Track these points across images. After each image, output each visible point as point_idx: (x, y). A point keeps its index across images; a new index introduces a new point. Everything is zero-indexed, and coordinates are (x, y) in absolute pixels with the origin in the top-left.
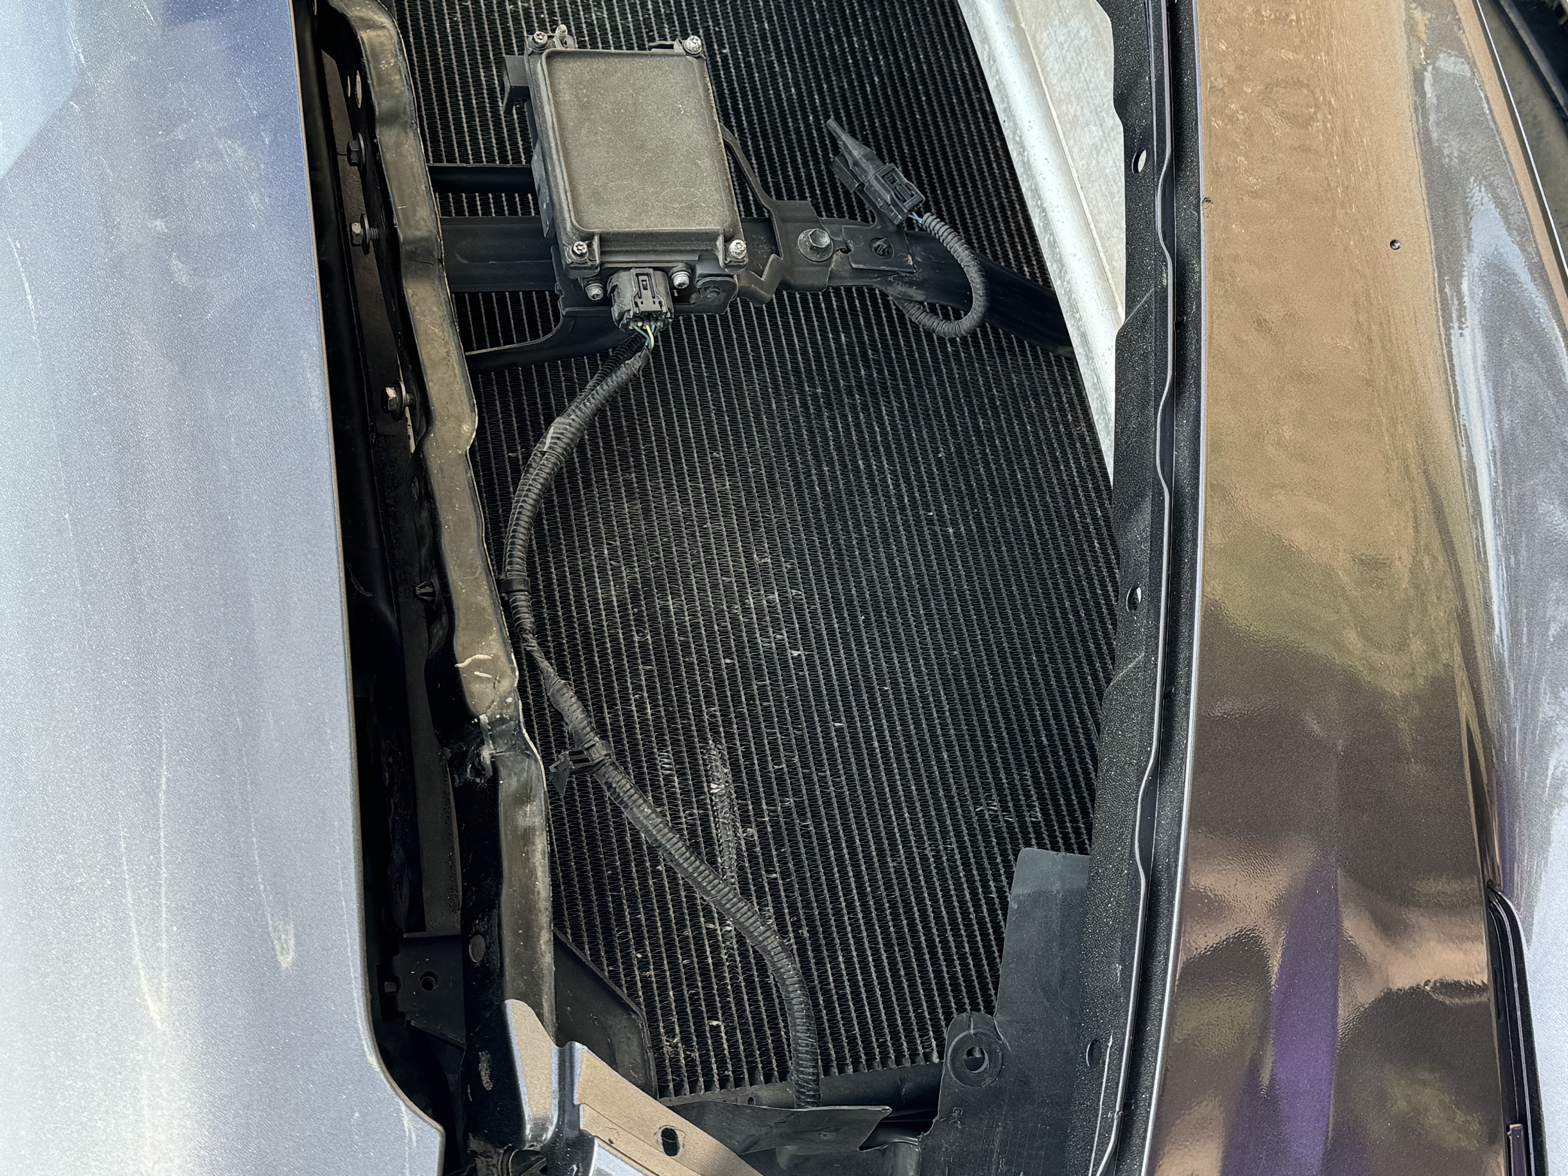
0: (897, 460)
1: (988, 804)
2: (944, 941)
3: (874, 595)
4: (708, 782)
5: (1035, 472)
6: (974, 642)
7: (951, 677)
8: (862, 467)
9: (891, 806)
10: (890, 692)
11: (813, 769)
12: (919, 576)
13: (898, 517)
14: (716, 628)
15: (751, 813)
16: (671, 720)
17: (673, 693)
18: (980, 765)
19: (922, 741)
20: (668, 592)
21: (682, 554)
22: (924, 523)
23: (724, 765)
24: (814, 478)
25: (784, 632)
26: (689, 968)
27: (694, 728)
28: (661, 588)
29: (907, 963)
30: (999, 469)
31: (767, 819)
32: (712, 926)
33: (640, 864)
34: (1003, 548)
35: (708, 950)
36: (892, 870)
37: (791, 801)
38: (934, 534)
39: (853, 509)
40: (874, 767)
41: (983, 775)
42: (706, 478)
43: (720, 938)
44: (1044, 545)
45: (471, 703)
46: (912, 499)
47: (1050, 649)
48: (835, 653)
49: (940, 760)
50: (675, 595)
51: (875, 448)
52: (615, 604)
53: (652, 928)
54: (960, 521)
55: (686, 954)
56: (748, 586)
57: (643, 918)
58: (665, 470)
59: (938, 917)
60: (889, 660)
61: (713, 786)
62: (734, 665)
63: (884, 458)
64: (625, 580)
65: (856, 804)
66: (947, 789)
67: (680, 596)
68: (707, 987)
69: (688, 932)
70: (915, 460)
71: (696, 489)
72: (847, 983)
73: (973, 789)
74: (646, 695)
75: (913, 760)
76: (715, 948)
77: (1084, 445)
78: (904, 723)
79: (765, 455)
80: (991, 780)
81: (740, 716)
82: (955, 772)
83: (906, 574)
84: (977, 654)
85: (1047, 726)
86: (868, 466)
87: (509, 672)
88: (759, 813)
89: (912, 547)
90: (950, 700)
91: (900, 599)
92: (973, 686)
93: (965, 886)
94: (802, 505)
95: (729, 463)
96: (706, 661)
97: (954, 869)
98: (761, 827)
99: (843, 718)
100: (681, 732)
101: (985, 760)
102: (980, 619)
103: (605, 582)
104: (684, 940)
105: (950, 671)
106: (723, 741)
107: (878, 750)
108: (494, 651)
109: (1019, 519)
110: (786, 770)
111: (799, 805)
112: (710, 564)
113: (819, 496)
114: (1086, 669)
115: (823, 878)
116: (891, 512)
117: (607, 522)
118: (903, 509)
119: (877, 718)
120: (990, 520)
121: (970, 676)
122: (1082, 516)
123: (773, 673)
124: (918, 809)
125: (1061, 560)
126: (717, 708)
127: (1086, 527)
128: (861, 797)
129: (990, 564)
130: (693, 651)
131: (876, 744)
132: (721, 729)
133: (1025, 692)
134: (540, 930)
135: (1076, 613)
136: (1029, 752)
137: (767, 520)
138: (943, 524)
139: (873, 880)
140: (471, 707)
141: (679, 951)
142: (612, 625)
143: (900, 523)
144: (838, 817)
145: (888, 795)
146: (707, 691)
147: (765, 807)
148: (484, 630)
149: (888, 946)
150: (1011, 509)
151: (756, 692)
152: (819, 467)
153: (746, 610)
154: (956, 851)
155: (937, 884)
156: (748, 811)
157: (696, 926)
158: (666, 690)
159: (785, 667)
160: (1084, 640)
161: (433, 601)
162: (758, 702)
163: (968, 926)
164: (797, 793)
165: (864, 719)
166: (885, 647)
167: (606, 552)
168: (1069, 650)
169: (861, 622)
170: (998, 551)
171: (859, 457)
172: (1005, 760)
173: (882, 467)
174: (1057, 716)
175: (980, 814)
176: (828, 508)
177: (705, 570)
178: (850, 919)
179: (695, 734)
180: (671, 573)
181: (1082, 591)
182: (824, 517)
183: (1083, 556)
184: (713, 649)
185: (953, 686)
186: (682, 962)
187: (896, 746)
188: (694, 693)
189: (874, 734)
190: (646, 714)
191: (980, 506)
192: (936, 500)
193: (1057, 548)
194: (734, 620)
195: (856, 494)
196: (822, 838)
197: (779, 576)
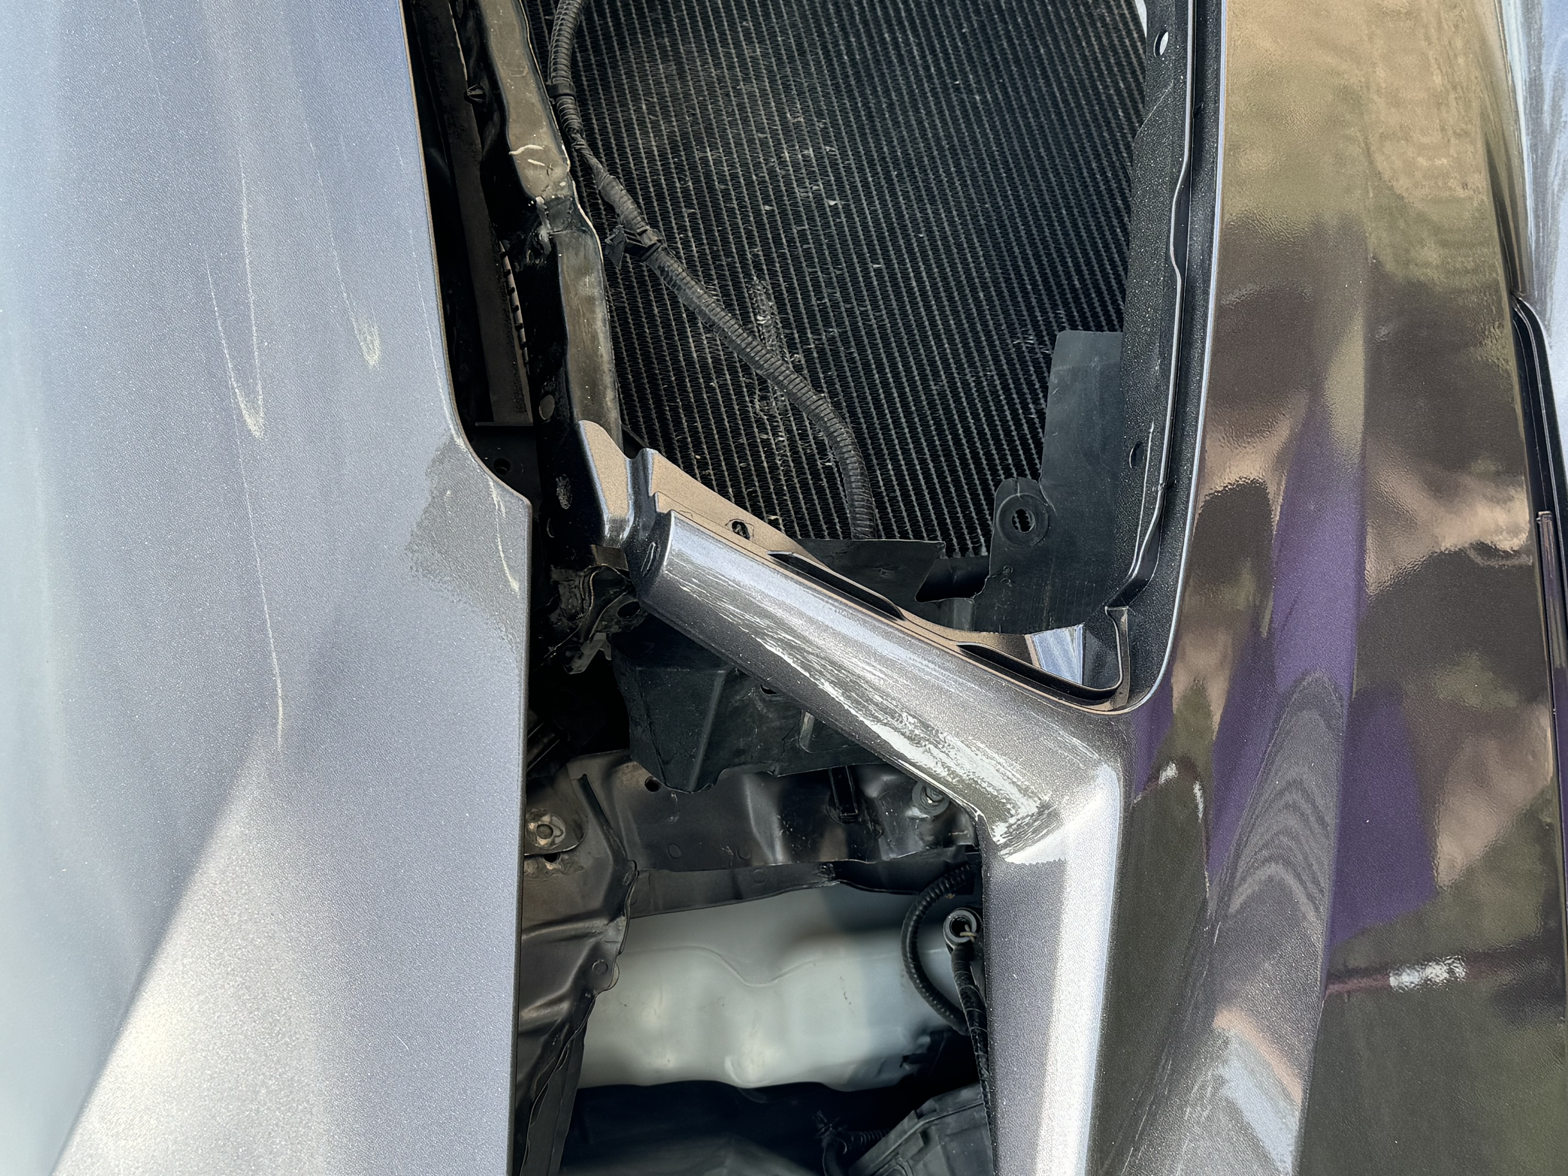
0: (922, 34)
1: (1024, 338)
2: (989, 456)
3: (905, 153)
4: (755, 315)
5: (1058, 47)
6: (1005, 197)
7: (984, 227)
8: (888, 39)
9: (931, 338)
10: (926, 238)
11: (855, 304)
12: (949, 137)
13: (926, 85)
14: (754, 178)
15: (797, 341)
16: (716, 257)
17: (717, 234)
18: (1016, 304)
19: (959, 282)
20: (707, 145)
21: (718, 112)
22: (951, 90)
23: (769, 299)
24: (842, 48)
25: (820, 183)
26: (746, 471)
27: (738, 265)
28: (699, 141)
29: (953, 471)
30: (1022, 44)
31: (813, 346)
32: (765, 437)
33: (694, 380)
34: (1030, 115)
35: (763, 456)
36: (935, 392)
37: (835, 331)
38: (962, 102)
39: (882, 76)
40: (913, 303)
41: (1019, 313)
42: (737, 45)
43: (774, 446)
44: (1070, 112)
45: (527, 186)
46: (939, 69)
47: (1079, 205)
48: (871, 203)
49: (976, 299)
50: (714, 147)
51: (900, 23)
52: (656, 153)
53: (709, 435)
54: (986, 89)
55: (743, 458)
56: (783, 142)
57: (700, 426)
58: (697, 36)
59: (981, 434)
60: (923, 210)
61: (759, 318)
62: (773, 211)
63: (909, 32)
64: (664, 133)
65: (897, 334)
66: (985, 324)
67: (718, 148)
68: (764, 487)
69: (744, 440)
70: (939, 34)
71: (728, 55)
72: (896, 487)
73: (1010, 325)
74: (690, 234)
75: (951, 299)
76: (770, 455)
77: (1105, 25)
78: (940, 266)
79: (794, 25)
80: (1026, 317)
81: (782, 256)
82: (992, 308)
83: (936, 135)
84: (1008, 206)
85: (1079, 272)
86: (894, 39)
87: (561, 161)
88: (805, 341)
89: (941, 112)
90: (984, 246)
91: (932, 158)
92: (1005, 235)
93: (1006, 407)
94: (832, 71)
95: (759, 33)
96: (746, 207)
97: (994, 393)
98: (808, 353)
99: (881, 260)
100: (726, 268)
101: (1020, 299)
102: (1010, 178)
103: (644, 133)
104: (740, 448)
105: (982, 222)
106: (767, 277)
107: (916, 289)
108: (545, 143)
109: (1044, 89)
110: (828, 304)
111: (843, 334)
112: (745, 121)
113: (848, 64)
114: (1115, 222)
115: (870, 398)
116: (919, 81)
117: (644, 81)
118: (930, 77)
119: (913, 260)
120: (1016, 89)
121: (1002, 226)
122: (1106, 87)
123: (811, 219)
124: (958, 341)
125: (1086, 125)
126: (759, 248)
127: (1109, 98)
128: (902, 329)
129: (1018, 128)
130: (734, 198)
131: (914, 284)
132: (764, 267)
133: (1056, 241)
134: (605, 388)
135: (1103, 174)
136: (1062, 294)
137: (799, 85)
138: (970, 92)
139: (917, 400)
140: (526, 190)
141: (735, 455)
142: (654, 172)
143: (927, 90)
144: (881, 346)
145: (928, 328)
146: (750, 234)
147: (810, 335)
148: (534, 125)
149: (935, 458)
150: (1035, 79)
151: (796, 235)
152: (846, 37)
153: (782, 163)
154: (996, 377)
155: (979, 405)
156: (794, 339)
157: (750, 435)
158: (709, 231)
159: (823, 216)
160: (1112, 197)
161: (484, 103)
162: (798, 244)
163: (1011, 442)
164: (840, 324)
165: (902, 262)
166: (920, 199)
167: (644, 107)
168: (1098, 206)
169: (894, 177)
170: (1025, 117)
171: (885, 30)
172: (1040, 301)
173: (908, 39)
174: (1088, 263)
175: (1018, 347)
176: (857, 74)
177: (740, 126)
178: (896, 433)
179: (740, 270)
180: (709, 128)
181: (1108, 155)
182: (853, 82)
183: (1108, 124)
184: (752, 196)
185: (987, 235)
186: (739, 465)
187: (934, 286)
188: (737, 236)
189: (912, 275)
190: (692, 251)
191: (1005, 77)
192: (962, 71)
193: (1082, 115)
194: (772, 172)
195: (883, 63)
196: (866, 365)
197: (812, 133)
